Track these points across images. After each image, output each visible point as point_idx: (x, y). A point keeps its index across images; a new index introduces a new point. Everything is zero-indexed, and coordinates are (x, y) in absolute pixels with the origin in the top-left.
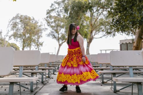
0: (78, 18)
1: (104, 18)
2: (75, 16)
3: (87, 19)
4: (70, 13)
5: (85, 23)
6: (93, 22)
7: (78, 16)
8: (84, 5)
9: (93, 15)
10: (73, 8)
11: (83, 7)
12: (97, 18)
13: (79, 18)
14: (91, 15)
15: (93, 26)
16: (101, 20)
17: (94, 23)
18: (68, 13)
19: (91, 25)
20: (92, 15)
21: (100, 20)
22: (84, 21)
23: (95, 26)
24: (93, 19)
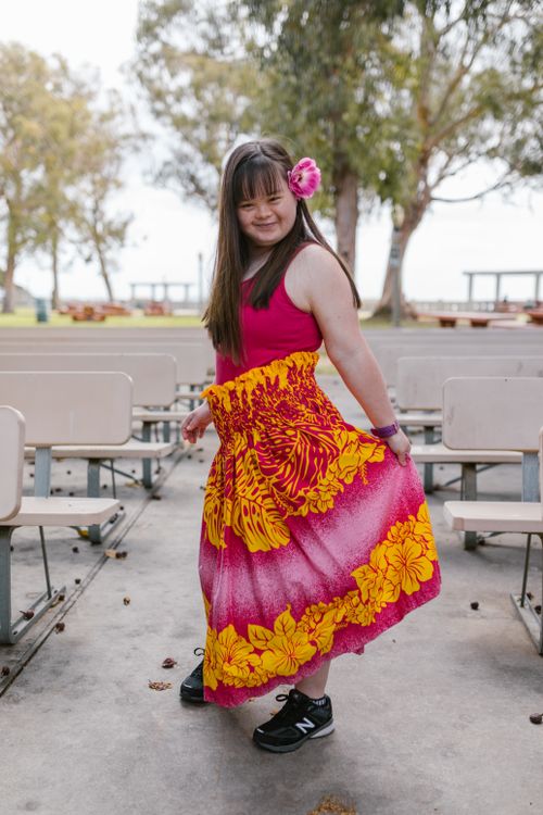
0: (339, 60)
1: (503, 67)
2: (322, 44)
3: (399, 74)
4: (285, 25)
5: (388, 96)
6: (435, 94)
7: (340, 47)
9: (436, 43)
12: (464, 70)
13: (350, 62)
14: (424, 46)
15: (431, 118)
16: (486, 78)
17: (444, 106)
18: (277, 27)
19: (424, 112)
20: (431, 47)
21: (478, 77)
22: (382, 86)
23: (449, 118)
24: (435, 75)
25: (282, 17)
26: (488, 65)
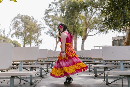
0: (73, 17)
1: (97, 17)
2: (71, 15)
3: (81, 18)
4: (66, 13)
5: (80, 21)
6: (87, 21)
7: (73, 15)
8: (79, 5)
9: (87, 14)
10: (69, 8)
11: (78, 7)
13: (75, 17)
14: (85, 14)
15: (87, 24)
17: (89, 22)
18: (65, 13)
19: (86, 23)
20: (86, 14)
21: (94, 18)
22: (79, 20)
23: (90, 24)
24: (87, 18)
25: (65, 12)
26: (95, 17)
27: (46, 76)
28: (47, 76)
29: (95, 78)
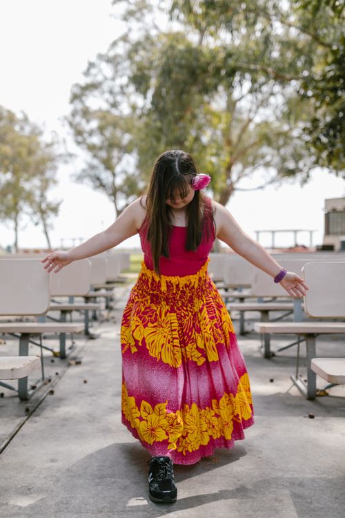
0: (183, 113)
1: (272, 119)
2: (174, 106)
6: (235, 133)
8: (208, 64)
9: (235, 107)
11: (205, 71)
12: (250, 120)
13: (188, 116)
15: (233, 145)
16: (263, 125)
18: (150, 96)
19: (229, 142)
20: (232, 107)
22: (206, 128)
23: (243, 145)
24: (234, 123)
26: (264, 118)
27: (52, 392)
28: (57, 394)
29: (312, 417)
